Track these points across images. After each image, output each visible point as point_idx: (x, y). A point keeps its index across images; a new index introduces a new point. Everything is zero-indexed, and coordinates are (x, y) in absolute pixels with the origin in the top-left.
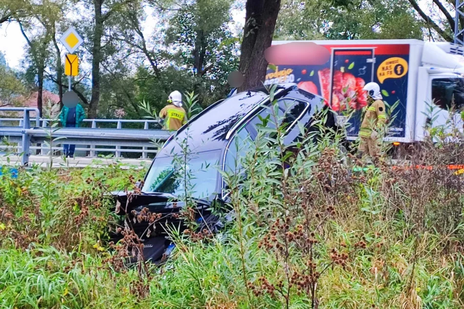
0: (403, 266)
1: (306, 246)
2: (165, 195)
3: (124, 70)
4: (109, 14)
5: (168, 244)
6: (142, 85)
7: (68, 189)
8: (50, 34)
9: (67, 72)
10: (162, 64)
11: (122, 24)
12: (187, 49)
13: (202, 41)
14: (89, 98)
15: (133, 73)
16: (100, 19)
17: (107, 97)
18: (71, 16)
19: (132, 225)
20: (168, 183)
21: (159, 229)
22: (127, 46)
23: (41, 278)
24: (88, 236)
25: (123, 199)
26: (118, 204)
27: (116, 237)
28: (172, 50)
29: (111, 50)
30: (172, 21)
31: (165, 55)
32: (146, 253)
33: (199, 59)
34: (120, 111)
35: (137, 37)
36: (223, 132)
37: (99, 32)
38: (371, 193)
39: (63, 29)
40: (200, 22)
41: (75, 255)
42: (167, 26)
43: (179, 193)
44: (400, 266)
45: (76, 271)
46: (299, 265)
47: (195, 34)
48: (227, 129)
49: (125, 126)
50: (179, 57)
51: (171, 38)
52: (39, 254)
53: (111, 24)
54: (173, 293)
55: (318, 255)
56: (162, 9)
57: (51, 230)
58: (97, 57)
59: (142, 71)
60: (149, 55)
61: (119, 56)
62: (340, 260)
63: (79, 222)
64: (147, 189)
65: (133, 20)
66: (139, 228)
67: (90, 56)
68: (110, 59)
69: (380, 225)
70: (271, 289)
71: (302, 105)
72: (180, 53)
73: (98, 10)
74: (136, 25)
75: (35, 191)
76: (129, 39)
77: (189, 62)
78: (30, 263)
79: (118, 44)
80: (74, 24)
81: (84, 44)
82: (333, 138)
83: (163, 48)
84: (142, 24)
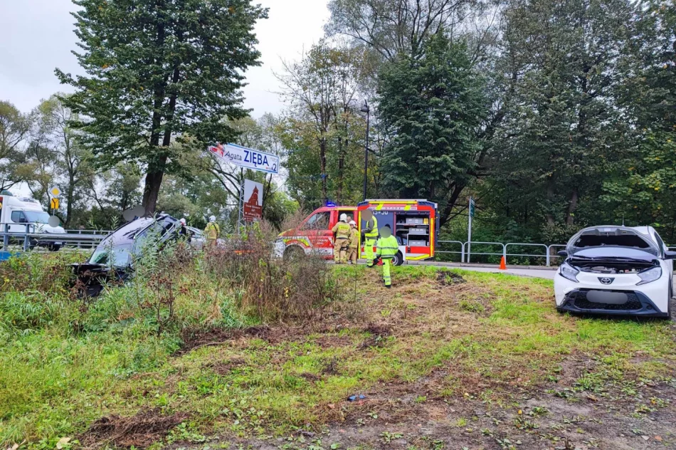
0: (213, 293)
1: (169, 286)
2: (101, 264)
3: (85, 207)
4: (77, 181)
5: (101, 288)
6: (94, 215)
7: (48, 262)
8: (45, 189)
9: (52, 207)
10: (105, 205)
11: (85, 186)
12: (118, 199)
13: (126, 195)
14: (66, 220)
15: (90, 209)
16: (72, 183)
17: (75, 220)
18: (56, 180)
19: (80, 278)
20: (104, 259)
21: (96, 280)
22: (87, 196)
23: (29, 306)
24: (58, 284)
25: (76, 267)
26: (73, 268)
27: (72, 285)
28: (111, 199)
29: (78, 198)
30: (111, 186)
31: (107, 201)
32: (88, 293)
33: (124, 204)
34: (82, 227)
35: (92, 192)
36: (132, 236)
37: (71, 189)
38: (200, 262)
39: (52, 186)
40: (125, 186)
41: (48, 294)
42: (108, 188)
43: (108, 264)
44: (212, 293)
45: (49, 301)
46: (164, 294)
47: (122, 192)
48: (134, 234)
49: (83, 233)
50: (114, 202)
51: (109, 194)
52: (30, 294)
53: (78, 186)
54: (102, 310)
55: (174, 289)
56: (106, 180)
57: (37, 283)
58: (70, 201)
59: (94, 208)
60: (99, 201)
61: (82, 201)
62: (183, 291)
63: (53, 278)
64: (92, 262)
65: (90, 184)
66: (84, 280)
67: (67, 200)
68: (77, 202)
69: (203, 276)
70: (150, 306)
71: (171, 224)
72: (115, 200)
73: (72, 179)
74: (92, 187)
75: (29, 263)
76: (88, 193)
77: (119, 205)
78: (23, 298)
79: (81, 195)
80: (58, 185)
81: (63, 195)
82: (184, 238)
83: (106, 198)
84: (95, 186)
